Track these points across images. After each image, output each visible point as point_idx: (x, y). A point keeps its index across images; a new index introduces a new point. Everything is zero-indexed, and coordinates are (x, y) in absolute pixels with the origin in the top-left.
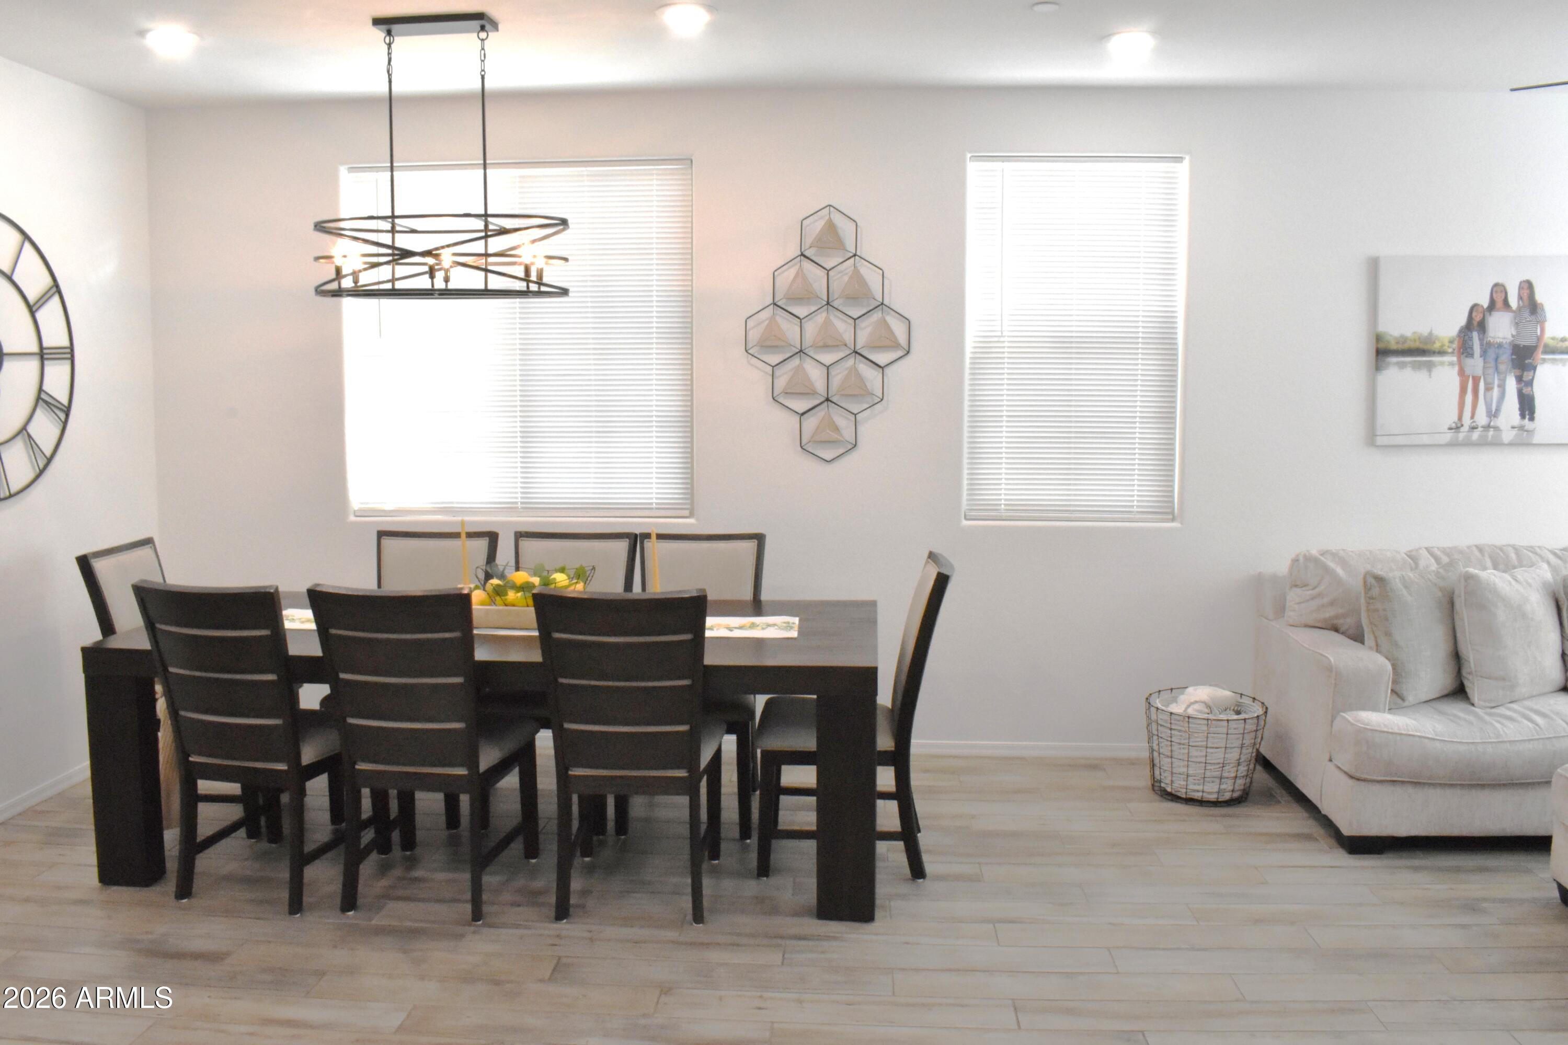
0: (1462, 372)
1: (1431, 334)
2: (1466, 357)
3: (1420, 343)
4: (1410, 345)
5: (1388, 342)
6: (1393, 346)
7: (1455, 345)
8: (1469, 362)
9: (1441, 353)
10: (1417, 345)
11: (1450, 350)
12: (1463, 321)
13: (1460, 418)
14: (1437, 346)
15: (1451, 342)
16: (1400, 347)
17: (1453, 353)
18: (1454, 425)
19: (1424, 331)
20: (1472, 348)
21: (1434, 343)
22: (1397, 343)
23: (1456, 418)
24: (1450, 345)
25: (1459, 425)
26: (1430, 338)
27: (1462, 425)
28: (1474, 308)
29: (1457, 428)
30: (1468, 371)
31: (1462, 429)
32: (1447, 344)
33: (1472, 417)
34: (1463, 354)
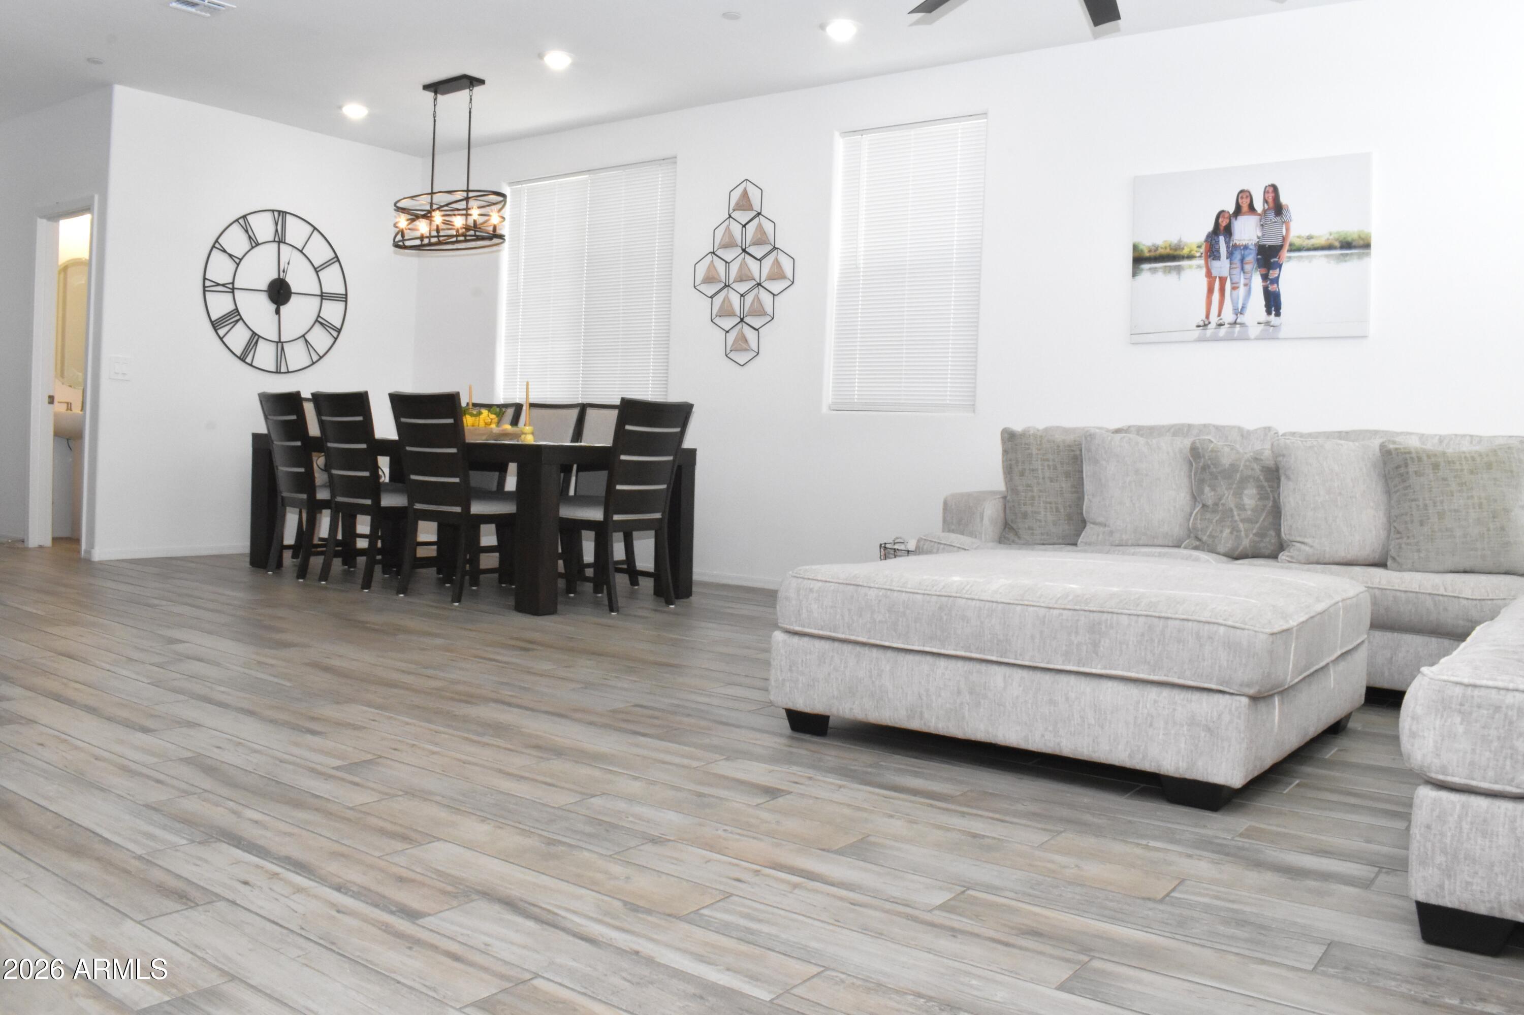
0: (1209, 274)
1: (1180, 241)
2: (1213, 259)
3: (1171, 249)
4: (1161, 251)
5: (1142, 251)
6: (1147, 254)
7: (1202, 250)
8: (1215, 264)
9: (1190, 257)
10: (1168, 251)
11: (1198, 254)
12: (1210, 227)
13: (1207, 317)
14: (1185, 252)
15: (1199, 247)
16: (1152, 254)
17: (1200, 257)
18: (1201, 323)
19: (1173, 239)
20: (1218, 251)
21: (1183, 249)
22: (1150, 251)
23: (1204, 317)
24: (1198, 249)
25: (1206, 323)
26: (1178, 247)
27: (1210, 323)
28: (1220, 214)
29: (1205, 325)
30: (1215, 273)
31: (1209, 326)
32: (1195, 249)
33: (1219, 315)
34: (1210, 256)
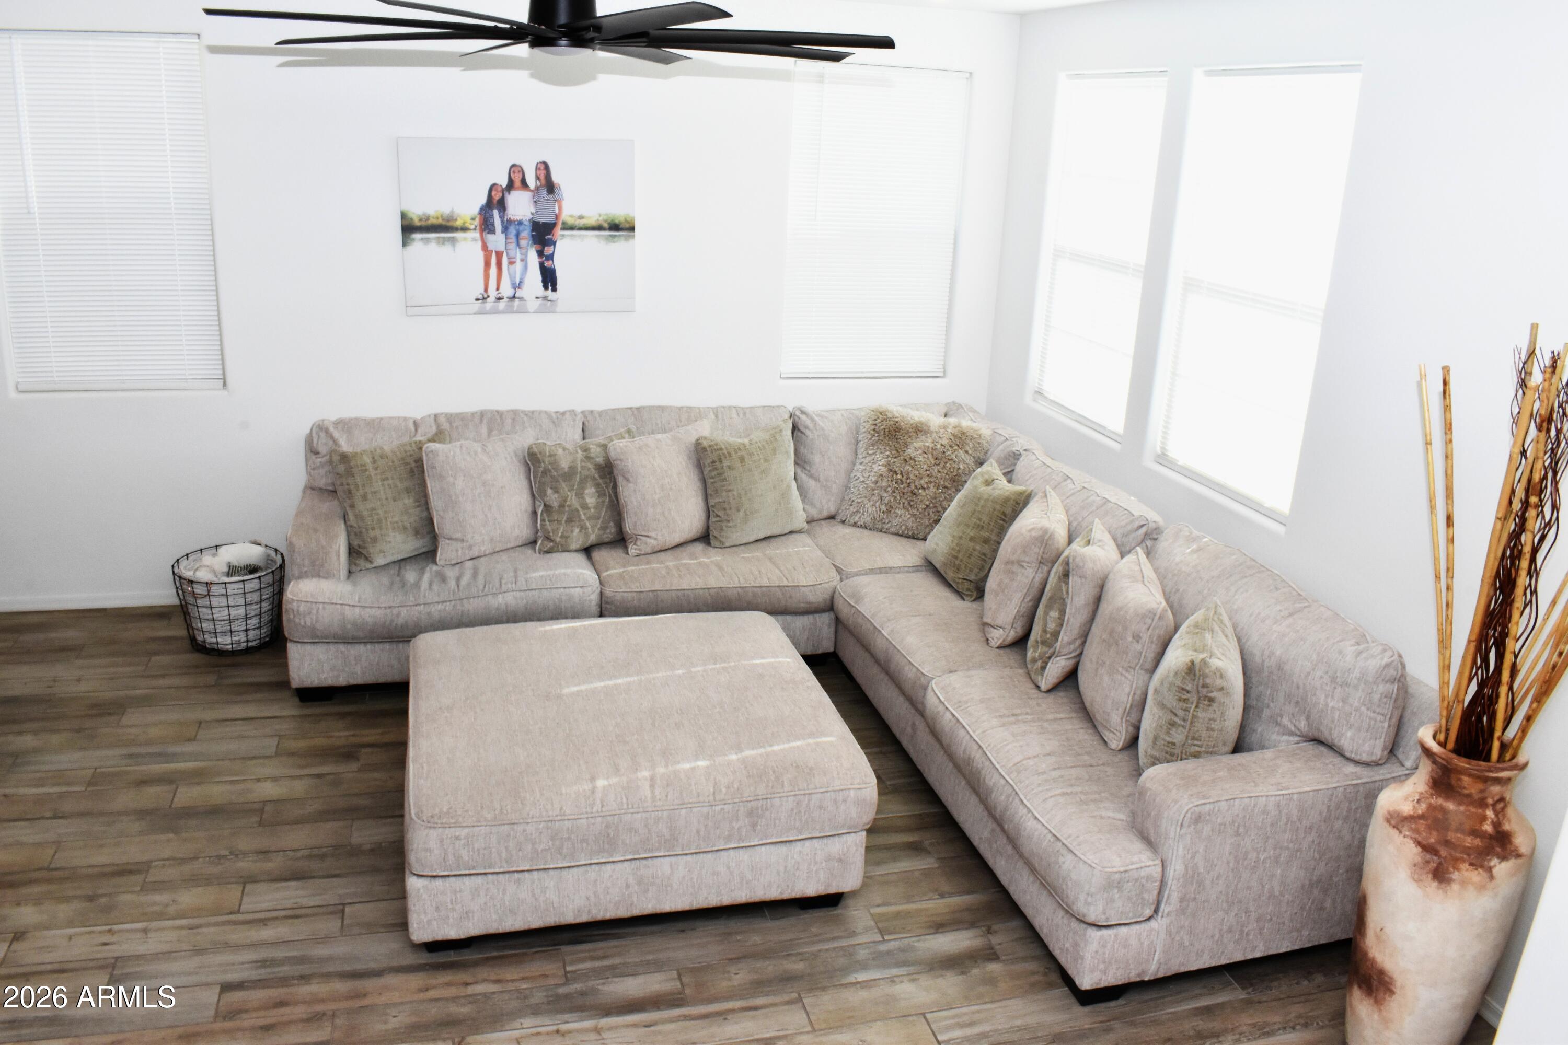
0: (485, 247)
1: (452, 212)
2: (488, 233)
3: (443, 220)
4: (432, 221)
5: (411, 219)
6: (417, 223)
7: (477, 222)
8: (490, 238)
9: (464, 229)
10: (440, 221)
11: (473, 227)
12: (483, 200)
13: (486, 290)
14: (459, 223)
15: (473, 219)
16: (423, 223)
17: (475, 229)
18: (480, 297)
19: (446, 210)
20: (493, 225)
21: (456, 220)
22: (421, 220)
23: (482, 290)
24: (472, 222)
25: (485, 296)
26: (451, 218)
27: (488, 296)
28: (493, 187)
29: (484, 299)
30: (491, 247)
31: (488, 300)
32: (469, 221)
33: (498, 289)
34: (485, 230)
